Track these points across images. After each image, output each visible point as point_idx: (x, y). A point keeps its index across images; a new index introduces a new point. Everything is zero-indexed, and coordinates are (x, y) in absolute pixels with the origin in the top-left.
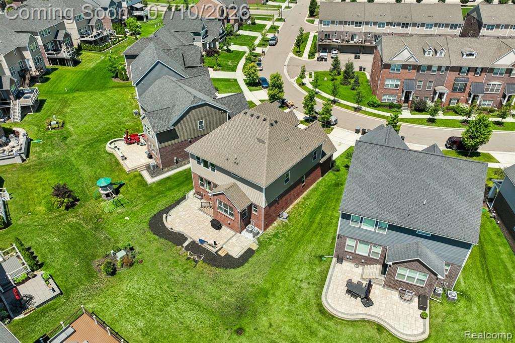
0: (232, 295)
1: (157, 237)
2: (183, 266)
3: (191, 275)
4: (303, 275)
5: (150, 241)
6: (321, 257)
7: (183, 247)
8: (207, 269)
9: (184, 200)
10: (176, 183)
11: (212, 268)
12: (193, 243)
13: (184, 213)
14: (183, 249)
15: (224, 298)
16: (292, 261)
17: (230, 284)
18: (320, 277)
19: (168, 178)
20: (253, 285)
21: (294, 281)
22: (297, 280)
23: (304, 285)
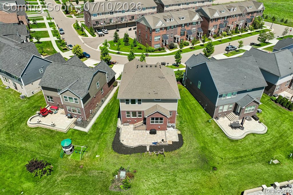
0: (194, 157)
1: (128, 155)
2: (159, 160)
3: (168, 161)
4: (210, 132)
5: (127, 159)
6: (208, 121)
7: (148, 151)
8: (172, 154)
9: (120, 130)
10: (103, 124)
11: (173, 152)
12: (151, 146)
13: (129, 136)
14: (149, 152)
15: (193, 160)
16: (199, 130)
17: (188, 153)
18: (216, 129)
19: (95, 124)
20: (197, 148)
21: (209, 137)
22: (210, 135)
23: (215, 136)
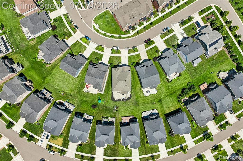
2: (124, 103)
5: (116, 103)
6: (140, 89)
9: (113, 93)
10: (107, 90)
11: (128, 101)
12: (122, 99)
15: (133, 103)
16: (137, 92)
18: (142, 92)
20: (135, 99)
23: (141, 95)
